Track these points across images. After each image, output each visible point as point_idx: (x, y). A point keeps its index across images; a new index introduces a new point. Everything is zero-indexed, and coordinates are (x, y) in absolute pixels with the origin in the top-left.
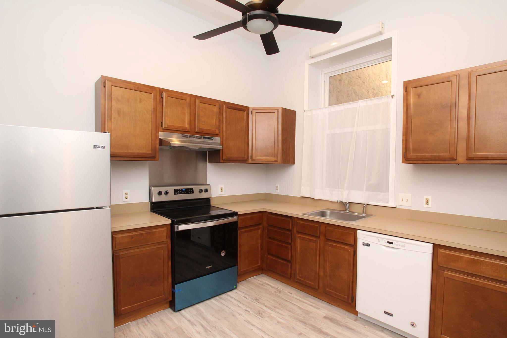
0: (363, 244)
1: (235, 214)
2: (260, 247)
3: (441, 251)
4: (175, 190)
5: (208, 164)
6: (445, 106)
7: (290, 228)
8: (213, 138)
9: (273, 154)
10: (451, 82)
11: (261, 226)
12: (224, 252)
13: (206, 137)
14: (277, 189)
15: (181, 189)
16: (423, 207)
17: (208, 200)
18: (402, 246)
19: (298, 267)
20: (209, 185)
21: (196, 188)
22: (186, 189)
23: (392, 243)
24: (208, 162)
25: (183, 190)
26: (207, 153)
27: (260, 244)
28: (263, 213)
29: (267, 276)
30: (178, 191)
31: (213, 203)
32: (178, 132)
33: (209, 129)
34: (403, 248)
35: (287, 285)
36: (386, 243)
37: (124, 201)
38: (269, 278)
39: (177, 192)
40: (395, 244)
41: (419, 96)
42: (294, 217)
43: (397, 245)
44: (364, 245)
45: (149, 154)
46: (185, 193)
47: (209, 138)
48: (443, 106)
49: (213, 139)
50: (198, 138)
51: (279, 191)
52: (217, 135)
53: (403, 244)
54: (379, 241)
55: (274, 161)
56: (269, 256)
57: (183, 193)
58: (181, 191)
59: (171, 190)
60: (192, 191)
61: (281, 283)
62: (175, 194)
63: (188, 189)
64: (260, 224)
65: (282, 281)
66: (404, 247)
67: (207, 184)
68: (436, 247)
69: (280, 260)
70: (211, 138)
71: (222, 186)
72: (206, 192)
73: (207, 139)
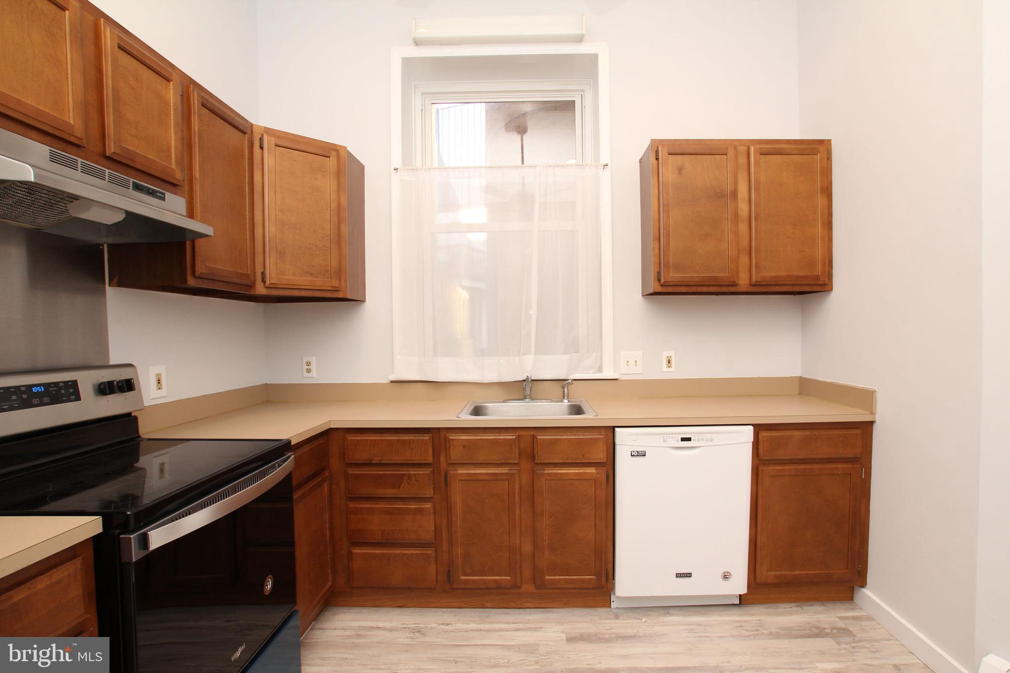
0: (632, 456)
2: (328, 532)
3: (763, 434)
5: (111, 293)
6: (719, 194)
8: (164, 194)
9: (327, 271)
10: (726, 156)
11: (327, 474)
12: (271, 579)
13: (142, 186)
14: (309, 371)
15: (23, 389)
17: (128, 421)
18: (707, 441)
19: (459, 551)
20: (131, 365)
21: (86, 381)
22: (46, 386)
23: (689, 439)
24: (110, 286)
25: (34, 390)
26: (103, 250)
27: (327, 526)
29: (345, 610)
30: (16, 397)
31: (146, 429)
33: (150, 157)
34: (709, 443)
35: (417, 610)
36: (677, 441)
38: (365, 610)
40: (695, 440)
41: (680, 170)
42: (439, 429)
43: (699, 440)
44: (634, 456)
46: (46, 400)
47: (152, 193)
48: (717, 194)
49: (163, 199)
50: (113, 180)
51: (314, 373)
52: (173, 186)
53: (709, 436)
54: (665, 441)
55: (330, 289)
56: (357, 551)
57: (36, 401)
58: (25, 396)
60: (71, 390)
61: (398, 611)
63: (56, 385)
64: (323, 470)
65: (398, 605)
66: (711, 440)
67: (112, 362)
68: (758, 428)
69: (398, 551)
70: (158, 194)
71: (161, 369)
72: (126, 390)
73: (145, 194)
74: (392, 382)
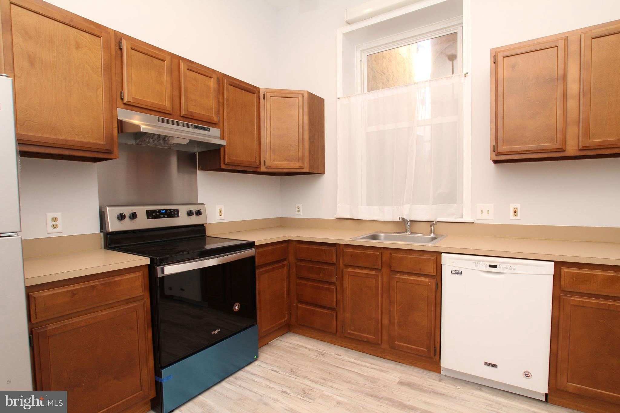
0: (451, 273)
1: (251, 245)
2: (286, 292)
3: (566, 270)
4: (147, 211)
5: (199, 173)
6: (549, 80)
7: (334, 260)
8: (209, 128)
9: (297, 158)
10: (557, 47)
11: (286, 263)
12: (238, 305)
13: (198, 126)
14: (299, 211)
15: (157, 211)
16: (510, 220)
17: (200, 229)
18: (510, 269)
19: (348, 315)
20: (203, 204)
21: (183, 210)
22: (166, 210)
23: (495, 267)
24: (199, 170)
25: (162, 211)
26: (196, 154)
27: (285, 289)
28: (288, 242)
29: (295, 335)
30: (154, 214)
31: (209, 233)
32: (153, 113)
33: (202, 113)
34: (512, 271)
35: (329, 344)
36: (486, 267)
37: (49, 232)
38: (302, 337)
39: (151, 214)
40: (500, 268)
41: (513, 67)
42: (339, 244)
43: (503, 268)
44: (453, 273)
45: (99, 145)
46: (166, 216)
47: (203, 129)
48: (547, 80)
49: (209, 131)
50: (185, 125)
51: (301, 213)
52: (214, 125)
53: (512, 266)
54: (476, 266)
55: (298, 167)
56: (300, 305)
57: (162, 216)
58: (158, 214)
59: (141, 211)
60: (176, 213)
62: (148, 218)
63: (170, 210)
64: (284, 260)
65: (321, 339)
66: (514, 269)
67: (199, 202)
68: (559, 265)
69: (318, 309)
70: (206, 129)
71: (221, 207)
72: (198, 214)
73: (200, 129)
74: (337, 219)
